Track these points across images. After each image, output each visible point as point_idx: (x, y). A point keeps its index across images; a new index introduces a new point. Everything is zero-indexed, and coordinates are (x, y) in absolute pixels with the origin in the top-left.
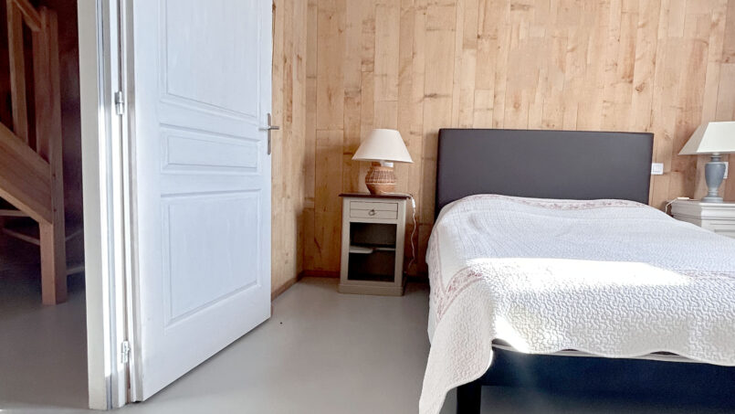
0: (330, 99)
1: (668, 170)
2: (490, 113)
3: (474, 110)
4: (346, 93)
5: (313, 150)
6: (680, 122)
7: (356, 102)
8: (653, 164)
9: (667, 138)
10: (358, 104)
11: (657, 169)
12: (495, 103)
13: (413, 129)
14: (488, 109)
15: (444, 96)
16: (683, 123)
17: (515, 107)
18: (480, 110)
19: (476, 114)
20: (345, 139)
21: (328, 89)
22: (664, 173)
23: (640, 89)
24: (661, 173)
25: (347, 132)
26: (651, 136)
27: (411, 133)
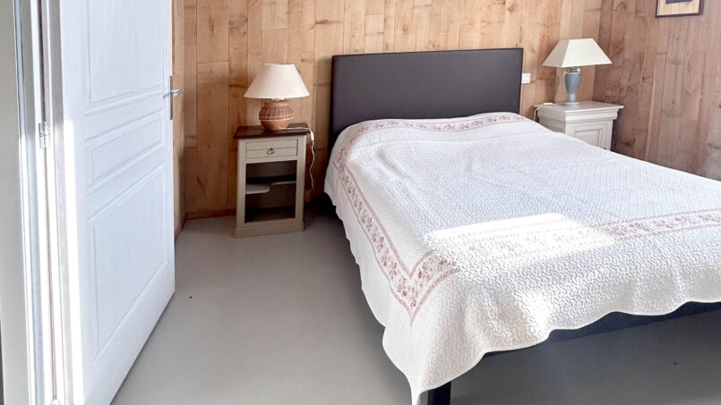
0: (212, 29)
1: (534, 79)
2: (381, 37)
3: (365, 35)
4: (230, 23)
5: (194, 86)
6: (544, 37)
7: (242, 32)
8: (523, 75)
9: (533, 51)
10: (244, 33)
11: (526, 78)
12: (385, 27)
13: (304, 56)
14: (379, 33)
15: (334, 22)
16: (546, 38)
17: (404, 30)
18: (372, 34)
19: (367, 38)
20: (231, 71)
21: (210, 20)
22: (532, 82)
23: (511, 10)
24: (529, 82)
25: (233, 63)
26: (521, 50)
27: (302, 61)
